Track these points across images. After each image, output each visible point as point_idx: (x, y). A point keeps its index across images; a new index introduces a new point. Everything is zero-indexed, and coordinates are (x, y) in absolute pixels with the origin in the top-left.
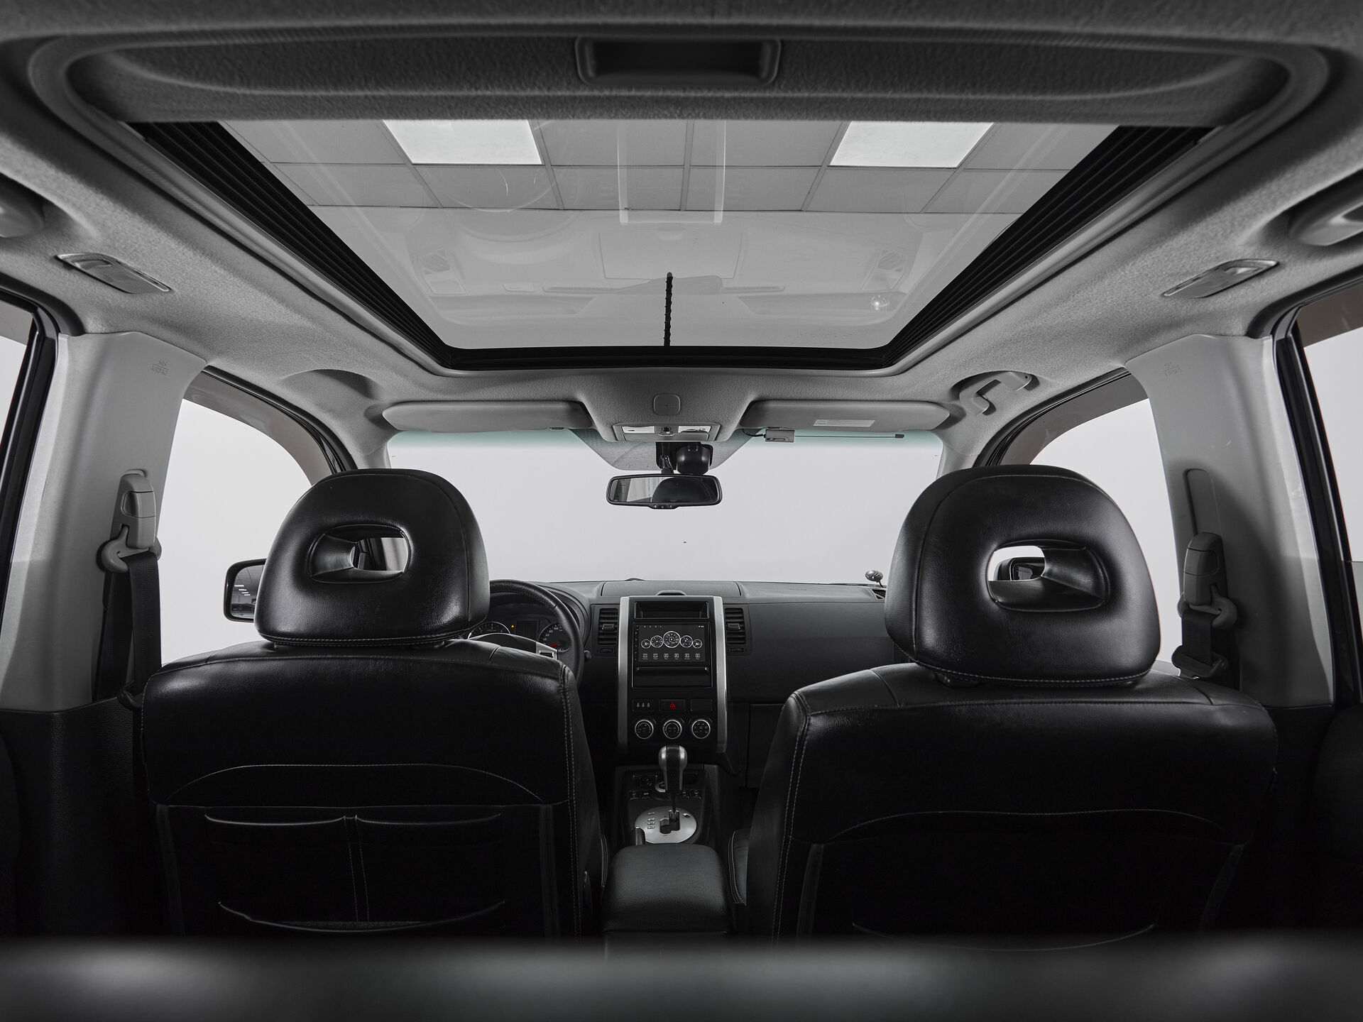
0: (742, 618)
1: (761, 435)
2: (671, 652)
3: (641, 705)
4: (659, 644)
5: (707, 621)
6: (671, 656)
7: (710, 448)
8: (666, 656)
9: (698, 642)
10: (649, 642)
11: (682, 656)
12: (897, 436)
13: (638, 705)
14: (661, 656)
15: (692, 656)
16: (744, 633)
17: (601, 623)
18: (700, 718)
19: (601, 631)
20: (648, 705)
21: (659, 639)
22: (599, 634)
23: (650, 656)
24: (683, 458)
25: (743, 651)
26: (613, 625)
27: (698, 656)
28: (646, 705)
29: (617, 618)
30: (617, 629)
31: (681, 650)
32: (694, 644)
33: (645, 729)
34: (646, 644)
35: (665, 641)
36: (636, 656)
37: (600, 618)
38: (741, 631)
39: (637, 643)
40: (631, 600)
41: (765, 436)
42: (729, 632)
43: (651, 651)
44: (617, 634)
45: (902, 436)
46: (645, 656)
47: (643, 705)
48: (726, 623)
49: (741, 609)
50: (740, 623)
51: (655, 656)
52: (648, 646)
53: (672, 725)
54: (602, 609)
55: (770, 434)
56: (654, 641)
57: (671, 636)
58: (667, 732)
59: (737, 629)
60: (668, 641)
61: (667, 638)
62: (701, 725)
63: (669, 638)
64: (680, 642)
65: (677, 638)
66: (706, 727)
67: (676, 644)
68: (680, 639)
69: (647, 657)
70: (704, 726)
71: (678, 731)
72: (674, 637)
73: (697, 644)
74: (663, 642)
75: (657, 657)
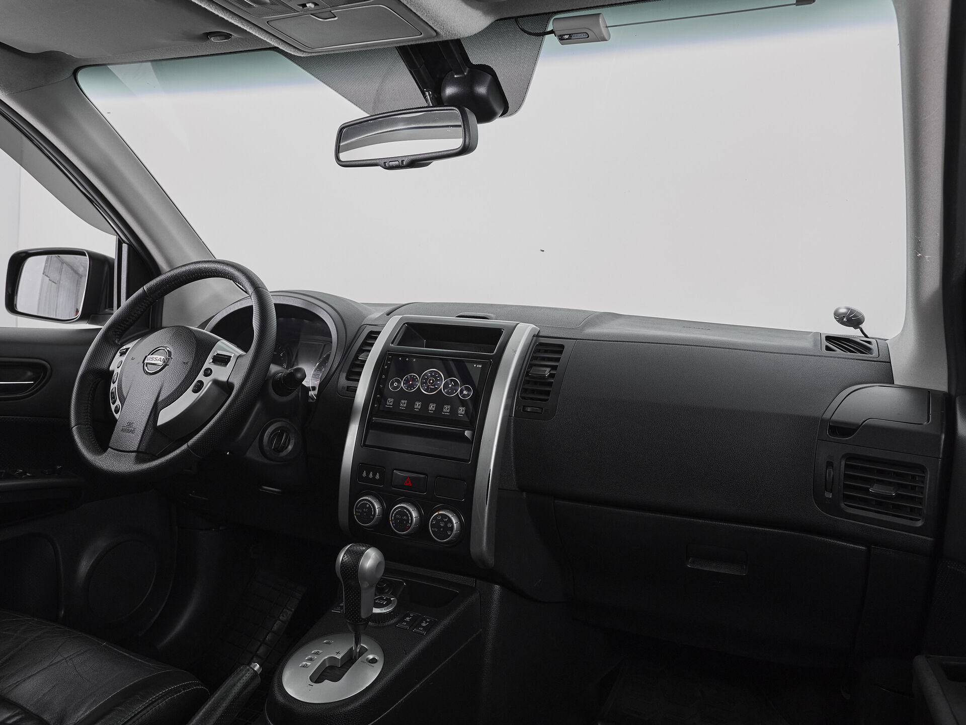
0: (558, 360)
2: (426, 400)
3: (368, 474)
4: (412, 386)
5: (492, 358)
6: (425, 406)
8: (418, 405)
9: (467, 389)
10: (399, 382)
11: (439, 408)
13: (364, 474)
14: (411, 404)
15: (454, 410)
16: (552, 384)
17: (360, 351)
18: (446, 509)
19: (358, 363)
20: (377, 476)
21: (414, 379)
22: (353, 365)
23: (397, 403)
25: (540, 412)
27: (462, 410)
28: (374, 475)
29: (372, 345)
31: (440, 399)
32: (461, 391)
33: (367, 511)
34: (395, 384)
35: (422, 383)
36: (377, 402)
37: (364, 344)
39: (385, 382)
40: (400, 322)
43: (402, 394)
46: (390, 402)
47: (371, 475)
48: (531, 366)
49: (562, 346)
50: (551, 367)
51: (404, 403)
52: (397, 387)
53: (404, 513)
54: (371, 332)
56: (407, 382)
57: (432, 376)
58: (394, 525)
59: (543, 377)
60: (426, 383)
61: (425, 379)
62: (442, 520)
63: (428, 378)
64: (442, 386)
65: (439, 380)
66: (449, 525)
67: (436, 389)
68: (443, 383)
69: (391, 404)
70: (446, 523)
71: (409, 525)
72: (436, 378)
73: (465, 392)
74: (419, 384)
75: (405, 405)
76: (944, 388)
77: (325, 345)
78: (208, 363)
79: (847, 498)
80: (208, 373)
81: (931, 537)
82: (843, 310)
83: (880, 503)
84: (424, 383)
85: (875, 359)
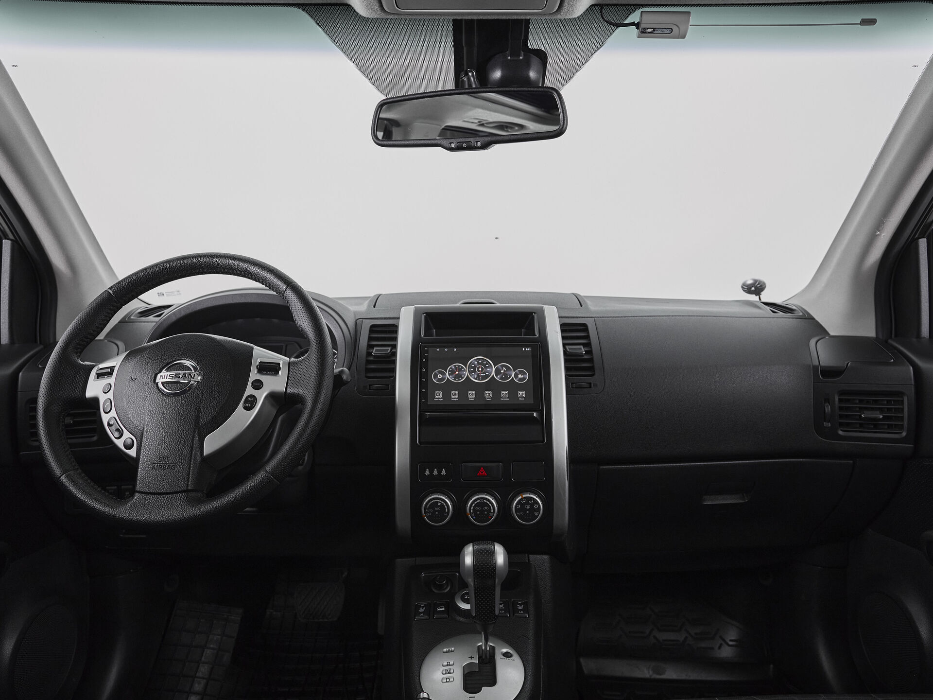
0: (587, 337)
1: (632, 24)
2: (480, 389)
3: (431, 472)
4: (459, 376)
5: (536, 340)
6: (480, 395)
7: (542, 56)
8: (471, 394)
9: (521, 372)
10: (443, 374)
11: (496, 394)
12: (864, 22)
13: (427, 472)
14: (463, 395)
15: (513, 395)
16: (591, 360)
17: (370, 347)
18: (526, 491)
19: (372, 359)
20: (444, 472)
21: (460, 369)
22: (368, 362)
23: (446, 395)
24: (497, 74)
25: (590, 387)
26: (389, 349)
27: (521, 394)
28: (440, 472)
29: (396, 339)
30: (394, 354)
31: (492, 385)
32: (516, 375)
33: (438, 510)
34: (440, 376)
35: (470, 372)
36: (424, 395)
37: (370, 339)
38: (585, 357)
39: (426, 375)
40: (417, 313)
41: (637, 25)
42: (570, 359)
43: (448, 387)
44: (394, 362)
45: (872, 22)
46: (438, 395)
47: (435, 472)
48: (564, 345)
49: (585, 325)
50: (584, 345)
51: (455, 395)
52: (443, 379)
53: (482, 504)
54: (373, 326)
55: (650, 20)
56: (452, 372)
57: (479, 364)
58: (474, 517)
59: (582, 355)
60: (474, 371)
61: (472, 367)
62: (527, 503)
63: (475, 367)
64: (493, 373)
65: (488, 367)
66: (536, 507)
67: (487, 376)
68: (494, 369)
69: (441, 396)
70: (532, 505)
71: (492, 514)
72: (485, 365)
73: (520, 376)
74: (467, 373)
75: (457, 396)
76: (872, 333)
77: (286, 346)
78: (254, 375)
79: (841, 424)
80: (258, 385)
81: (911, 444)
82: (750, 282)
83: (875, 424)
84: (472, 372)
85: (801, 317)
